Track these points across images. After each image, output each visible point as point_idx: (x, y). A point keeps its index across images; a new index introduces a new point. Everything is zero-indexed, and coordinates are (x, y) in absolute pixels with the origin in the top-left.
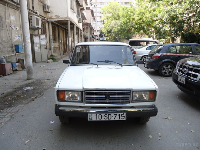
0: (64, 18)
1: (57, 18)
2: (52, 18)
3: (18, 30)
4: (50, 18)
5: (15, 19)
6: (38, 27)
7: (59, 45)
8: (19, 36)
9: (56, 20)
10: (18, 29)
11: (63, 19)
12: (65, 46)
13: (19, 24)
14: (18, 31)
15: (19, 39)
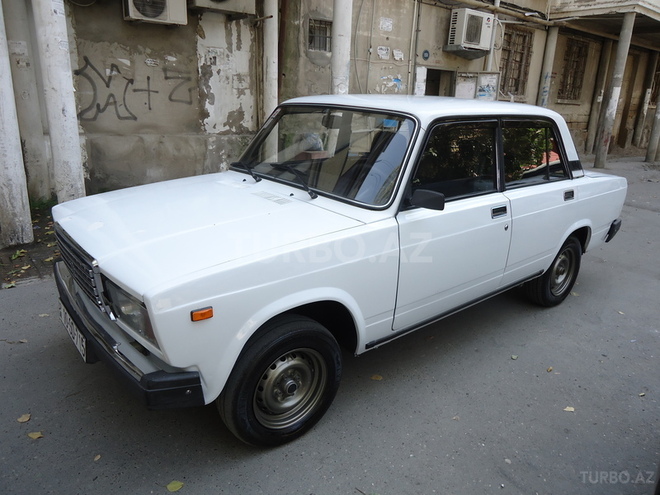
0: (609, 5)
1: (582, 8)
2: (564, 10)
3: (396, 58)
4: (558, 11)
5: (396, 26)
6: (473, 46)
7: (590, 115)
8: (397, 79)
9: (576, 16)
10: (399, 55)
11: (606, 12)
12: (630, 122)
13: (407, 40)
14: (397, 63)
15: (395, 86)
